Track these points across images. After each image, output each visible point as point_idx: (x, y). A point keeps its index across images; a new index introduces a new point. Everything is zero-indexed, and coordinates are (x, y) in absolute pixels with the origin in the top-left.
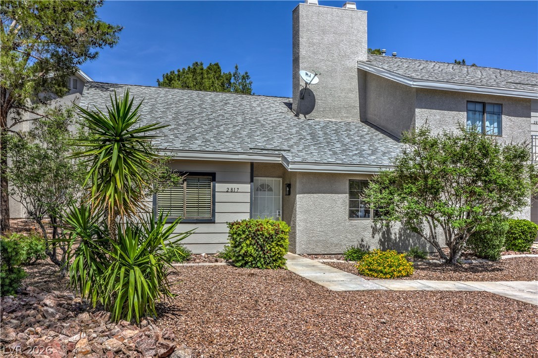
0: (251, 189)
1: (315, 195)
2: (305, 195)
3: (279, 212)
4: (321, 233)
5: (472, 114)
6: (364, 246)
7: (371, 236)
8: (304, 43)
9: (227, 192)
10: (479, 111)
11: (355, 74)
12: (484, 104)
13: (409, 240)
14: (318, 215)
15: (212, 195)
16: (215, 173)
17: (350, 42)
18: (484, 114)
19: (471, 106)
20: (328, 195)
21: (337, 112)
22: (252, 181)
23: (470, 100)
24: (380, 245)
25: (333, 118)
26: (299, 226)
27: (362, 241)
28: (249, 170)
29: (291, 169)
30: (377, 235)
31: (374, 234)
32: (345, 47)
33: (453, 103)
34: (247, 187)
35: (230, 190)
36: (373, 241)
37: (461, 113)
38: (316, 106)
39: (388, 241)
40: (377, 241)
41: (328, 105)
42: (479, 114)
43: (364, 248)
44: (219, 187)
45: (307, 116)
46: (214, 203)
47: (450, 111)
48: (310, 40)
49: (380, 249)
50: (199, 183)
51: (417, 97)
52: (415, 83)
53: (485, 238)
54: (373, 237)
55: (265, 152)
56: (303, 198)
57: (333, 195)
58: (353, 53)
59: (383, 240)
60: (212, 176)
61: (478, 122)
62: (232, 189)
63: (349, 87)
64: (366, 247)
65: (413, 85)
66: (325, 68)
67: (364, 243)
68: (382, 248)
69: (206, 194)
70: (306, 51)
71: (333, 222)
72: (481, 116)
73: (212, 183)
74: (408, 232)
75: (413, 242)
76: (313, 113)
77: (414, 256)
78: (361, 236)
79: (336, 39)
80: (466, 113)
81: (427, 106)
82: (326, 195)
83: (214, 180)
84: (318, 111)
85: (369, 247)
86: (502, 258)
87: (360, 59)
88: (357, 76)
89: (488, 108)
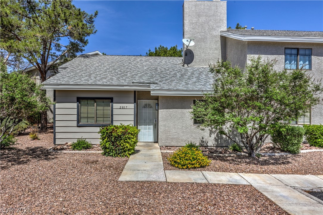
0: (135, 107)
1: (171, 110)
2: (164, 110)
3: (156, 120)
4: (175, 133)
5: (290, 56)
6: (204, 142)
7: (209, 135)
8: (187, 23)
9: (120, 108)
10: (294, 54)
11: (219, 39)
12: (298, 49)
13: (236, 138)
14: (173, 123)
15: (111, 111)
16: (113, 98)
17: (215, 20)
18: (298, 56)
19: (288, 51)
20: (179, 110)
21: (208, 62)
22: (135, 102)
23: (287, 47)
24: (215, 141)
25: (205, 65)
26: (161, 129)
27: (203, 138)
28: (133, 96)
29: (152, 94)
30: (213, 135)
31: (211, 134)
32: (212, 23)
33: (274, 49)
34: (132, 106)
35: (122, 108)
36: (210, 138)
37: (280, 56)
38: (194, 59)
39: (220, 139)
40: (213, 139)
41: (202, 58)
42: (295, 56)
43: (204, 143)
44: (115, 106)
45: (189, 65)
46: (112, 115)
47: (273, 55)
48: (191, 21)
49: (215, 143)
50: (103, 104)
51: (248, 47)
52: (245, 38)
53: (286, 139)
54: (210, 136)
55: (140, 84)
56: (163, 112)
57: (183, 110)
58: (218, 27)
59: (217, 138)
60: (111, 99)
61: (294, 61)
62: (123, 107)
63: (215, 47)
64: (205, 142)
65: (244, 39)
66: (200, 37)
67: (204, 140)
68: (216, 143)
69: (108, 110)
70: (188, 28)
71: (183, 127)
72: (296, 57)
73: (111, 104)
74: (235, 133)
75: (239, 140)
76: (192, 64)
77: (233, 149)
78: (202, 136)
79: (206, 19)
80: (284, 56)
81: (255, 53)
82: (178, 110)
83: (112, 102)
84: (195, 62)
85: (207, 142)
86: (301, 152)
87: (222, 30)
88: (220, 40)
89: (301, 52)
